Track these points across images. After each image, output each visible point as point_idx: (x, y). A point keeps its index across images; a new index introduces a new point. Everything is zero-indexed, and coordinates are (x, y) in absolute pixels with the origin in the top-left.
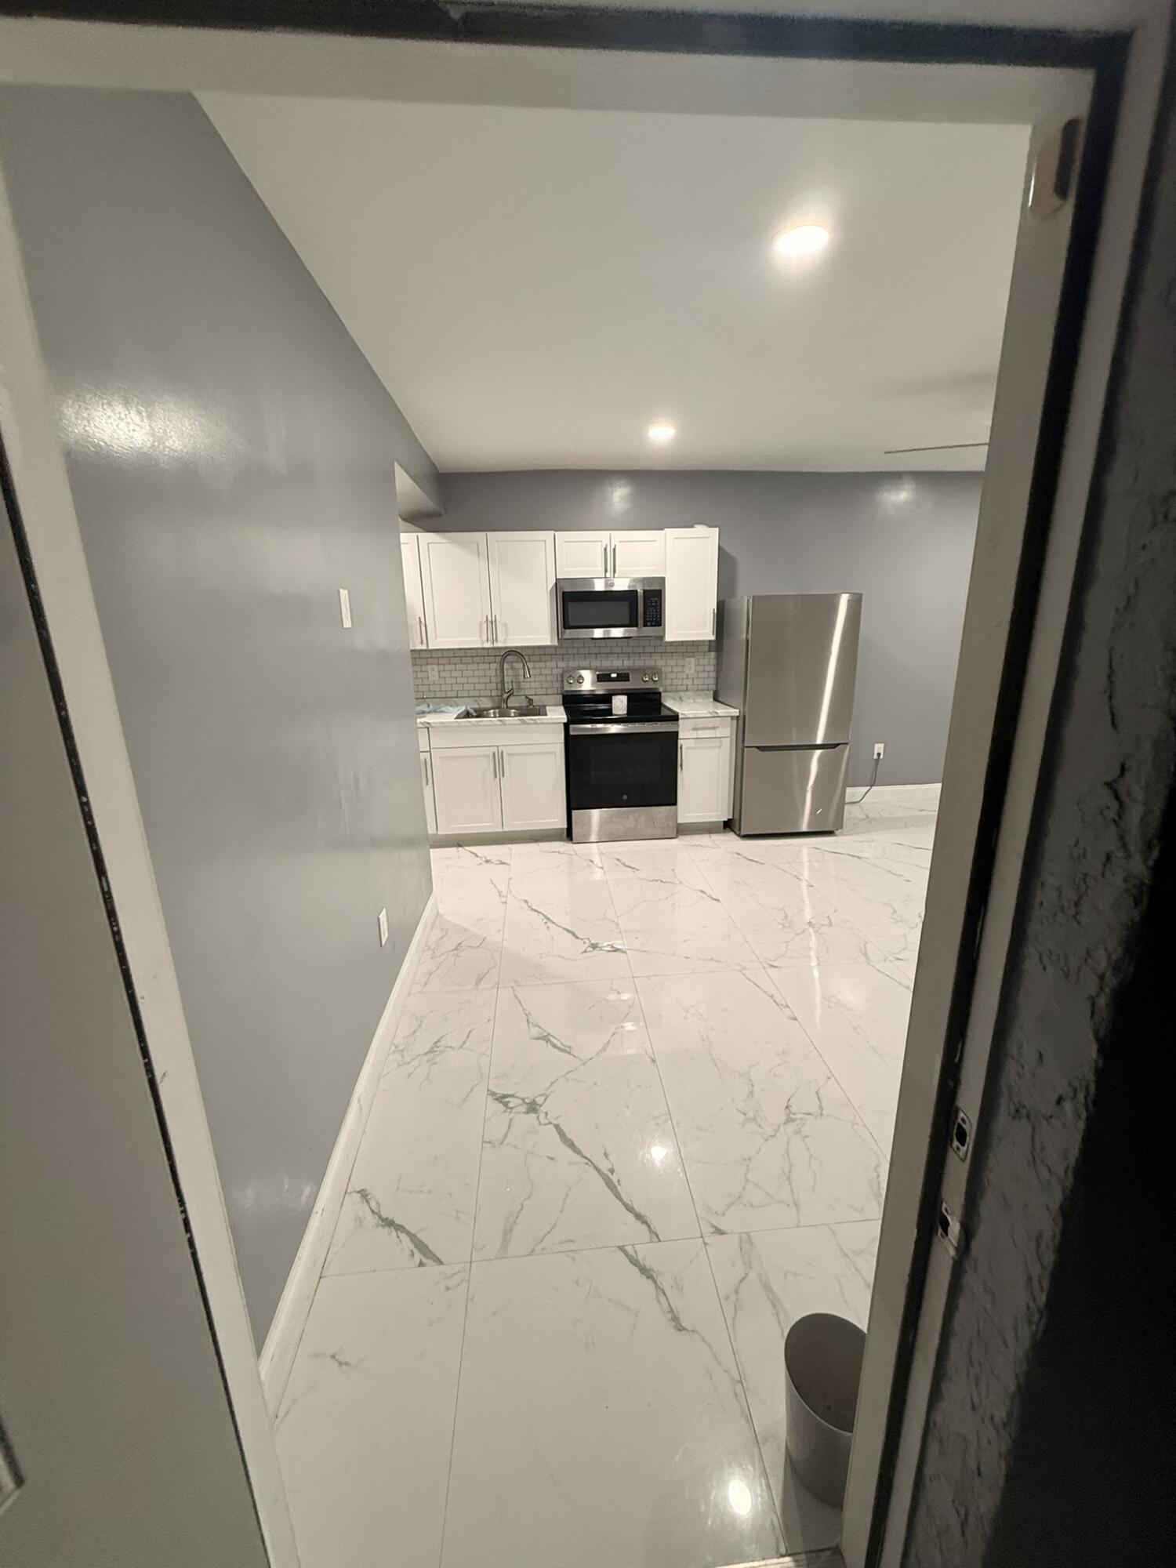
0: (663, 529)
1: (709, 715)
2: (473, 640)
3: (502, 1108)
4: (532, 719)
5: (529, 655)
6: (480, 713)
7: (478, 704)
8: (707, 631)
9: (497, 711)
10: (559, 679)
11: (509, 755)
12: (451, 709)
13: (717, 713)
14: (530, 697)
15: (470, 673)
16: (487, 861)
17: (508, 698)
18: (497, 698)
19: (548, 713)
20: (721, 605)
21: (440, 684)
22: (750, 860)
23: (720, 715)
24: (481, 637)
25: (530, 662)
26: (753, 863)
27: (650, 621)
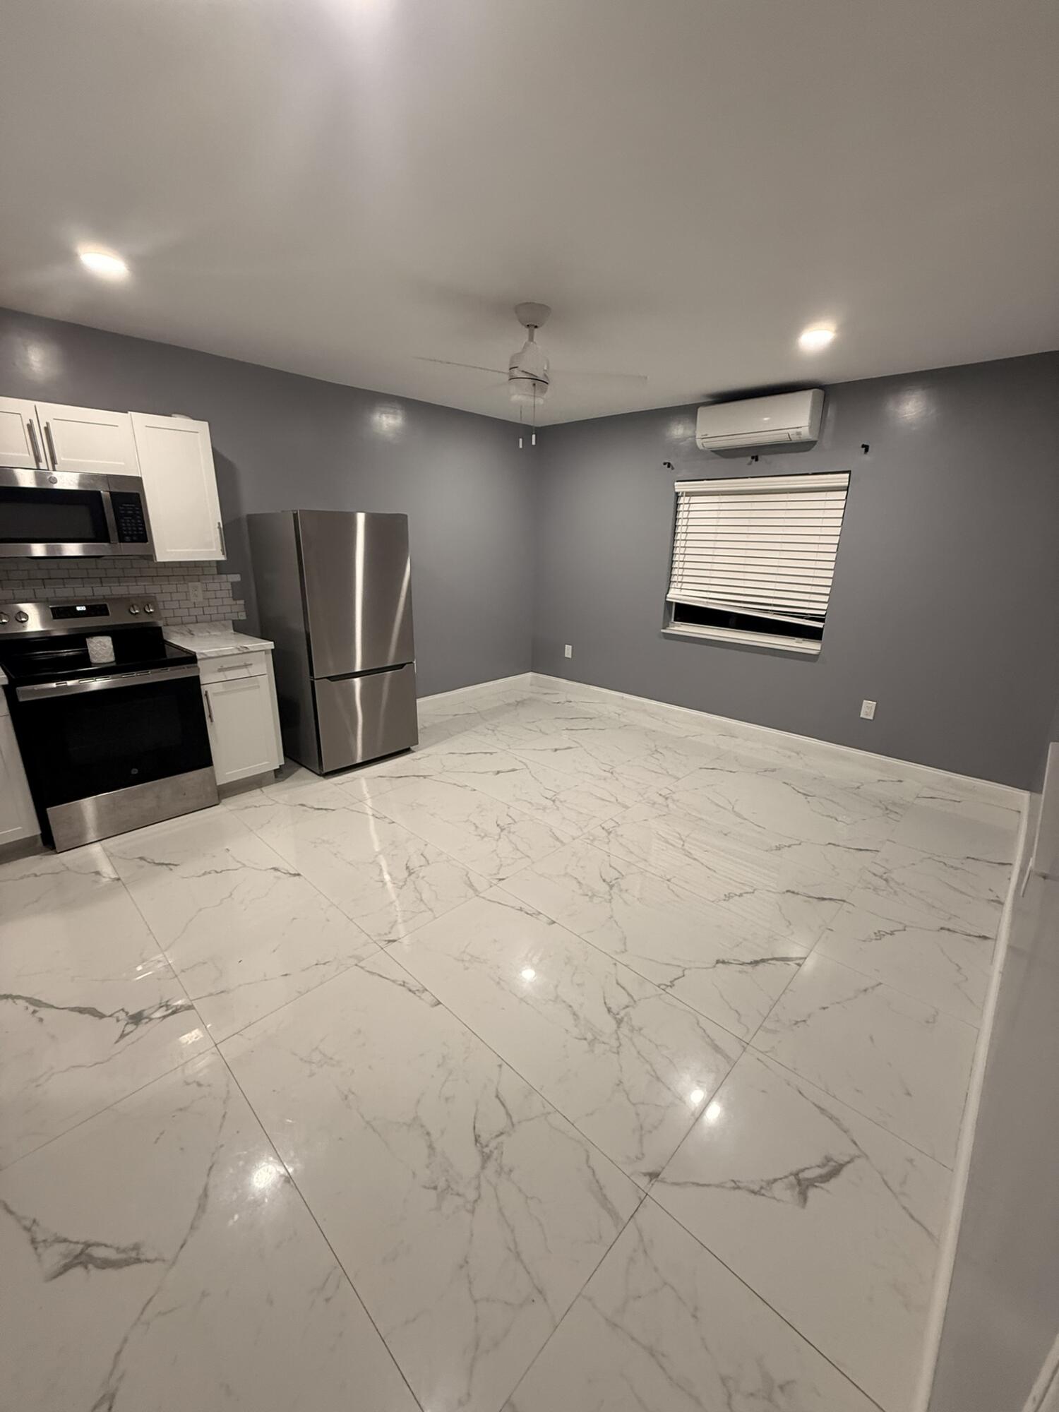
0: (126, 412)
1: (237, 652)
8: (214, 549)
13: (246, 646)
22: (318, 809)
23: (251, 649)
26: (324, 811)
27: (128, 535)
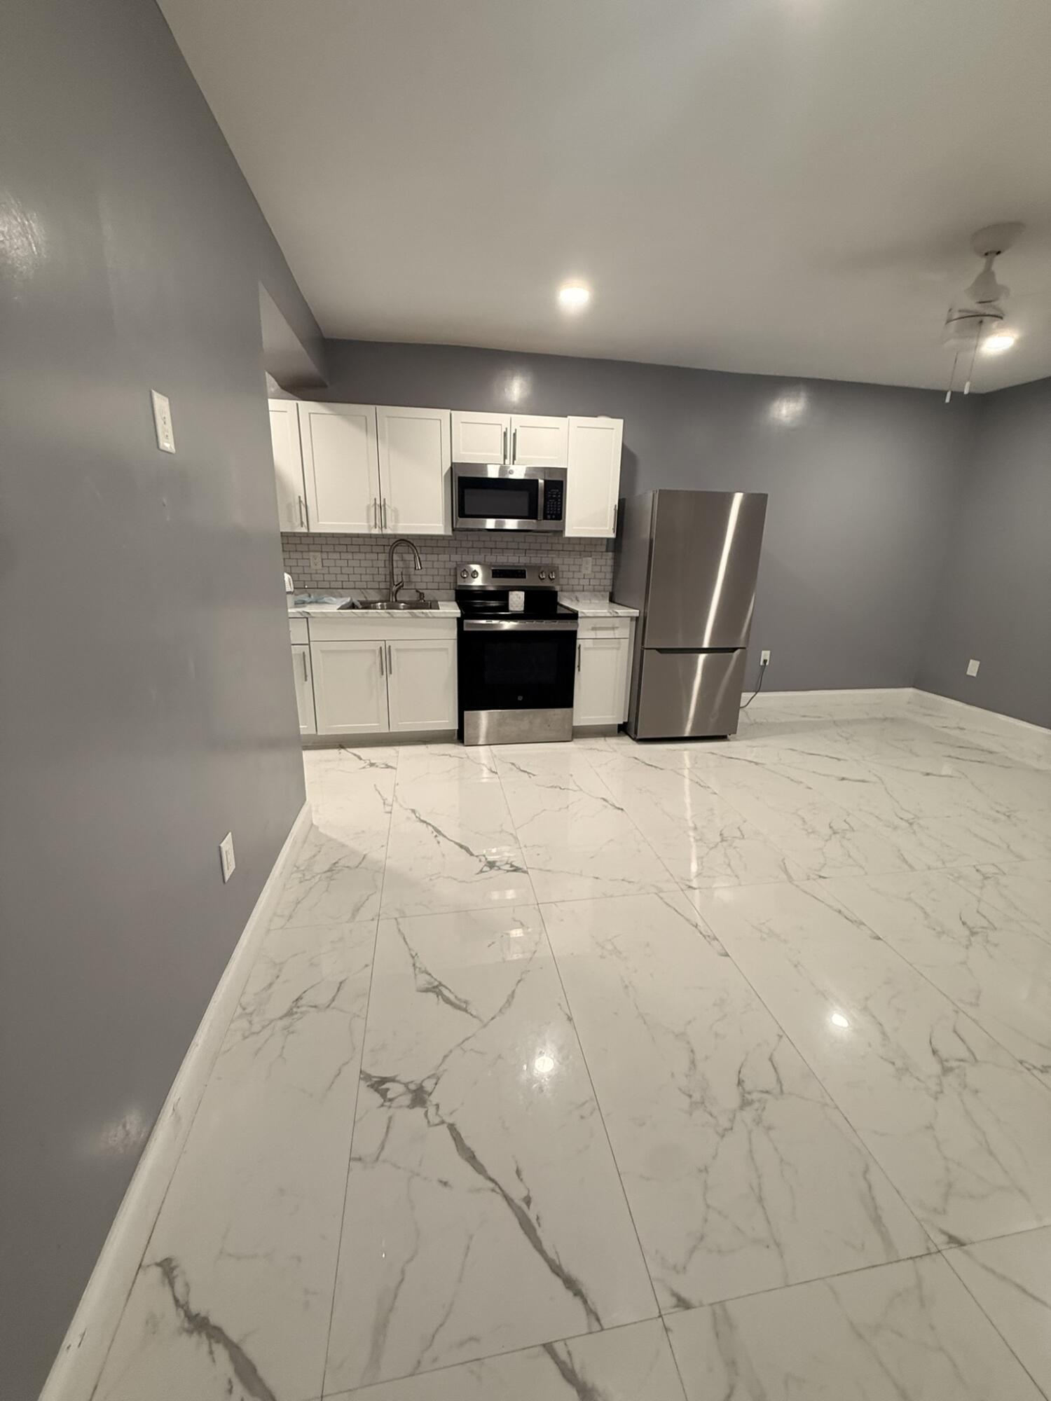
0: (566, 417)
1: (605, 615)
2: (359, 524)
3: (378, 1099)
4: (423, 613)
5: (420, 547)
6: (367, 605)
7: (366, 597)
8: (608, 528)
9: (385, 604)
10: (452, 574)
11: (398, 650)
12: (334, 599)
13: (617, 613)
14: (421, 591)
15: (355, 563)
16: (372, 765)
17: (397, 591)
18: (385, 591)
19: (440, 608)
20: (622, 502)
21: (323, 574)
22: (649, 765)
23: (620, 615)
24: (368, 522)
25: (421, 553)
26: (653, 768)
27: (549, 514)
